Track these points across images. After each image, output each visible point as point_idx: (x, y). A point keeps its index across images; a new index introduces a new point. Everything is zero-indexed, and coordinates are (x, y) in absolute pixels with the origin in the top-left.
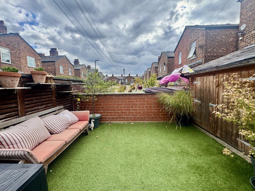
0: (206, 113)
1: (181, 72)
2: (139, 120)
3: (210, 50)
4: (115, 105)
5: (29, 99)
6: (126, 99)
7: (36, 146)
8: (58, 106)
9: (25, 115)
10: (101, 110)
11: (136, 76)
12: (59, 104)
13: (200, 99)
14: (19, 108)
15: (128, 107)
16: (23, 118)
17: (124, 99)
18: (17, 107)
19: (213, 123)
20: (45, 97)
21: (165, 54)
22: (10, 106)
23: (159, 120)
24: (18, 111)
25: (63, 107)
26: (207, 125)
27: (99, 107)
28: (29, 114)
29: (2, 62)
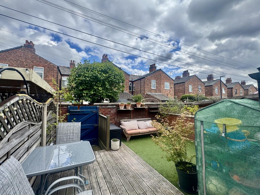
8: (148, 118)
16: (132, 120)
18: (131, 115)
22: (129, 115)
24: (131, 117)
25: (151, 119)
28: (134, 119)
29: (152, 88)
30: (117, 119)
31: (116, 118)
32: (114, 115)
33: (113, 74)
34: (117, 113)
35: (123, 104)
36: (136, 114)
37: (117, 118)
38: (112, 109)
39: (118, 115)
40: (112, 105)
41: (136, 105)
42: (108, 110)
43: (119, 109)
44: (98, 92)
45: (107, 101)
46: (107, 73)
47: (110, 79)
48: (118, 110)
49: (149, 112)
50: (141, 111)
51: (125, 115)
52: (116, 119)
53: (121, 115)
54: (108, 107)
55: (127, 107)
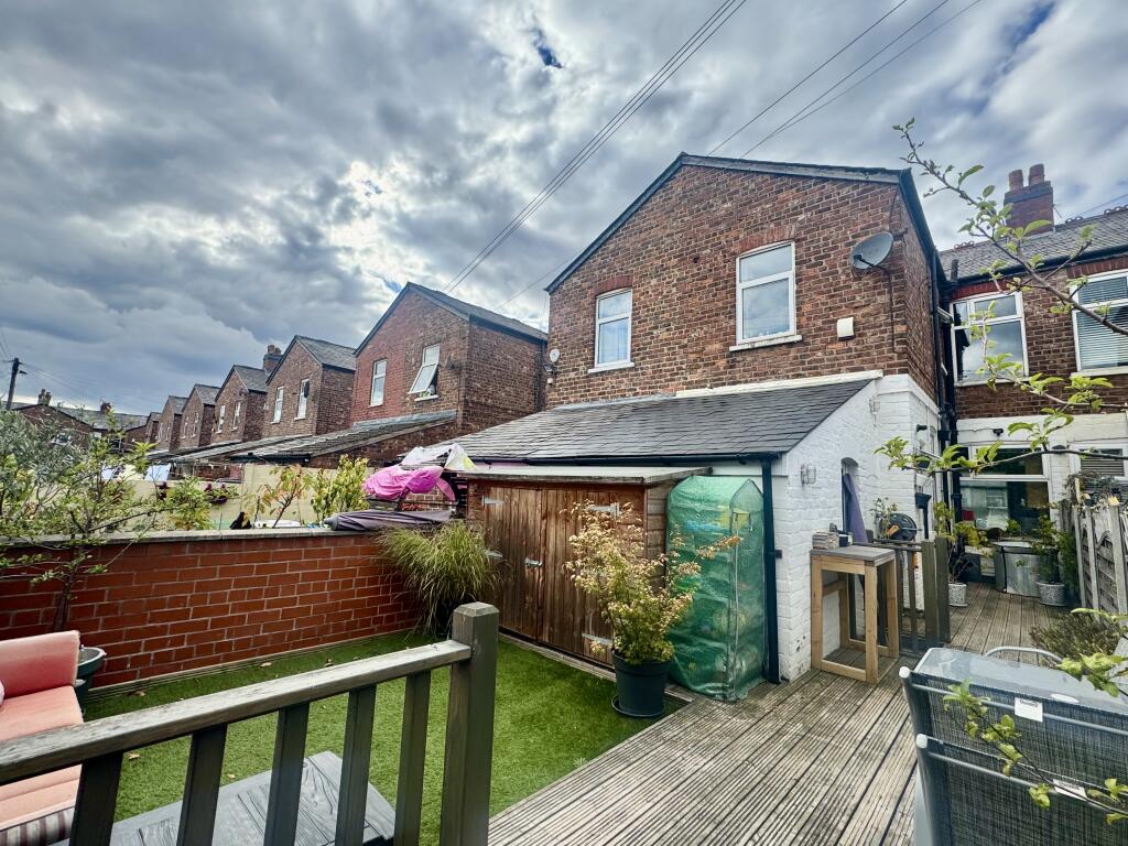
0: (515, 586)
1: (443, 465)
2: (296, 646)
3: (479, 385)
4: (189, 588)
6: (250, 558)
11: (98, 409)
13: (501, 548)
15: (252, 594)
17: (242, 559)
19: (533, 608)
21: (311, 346)
23: (372, 632)
26: (519, 618)
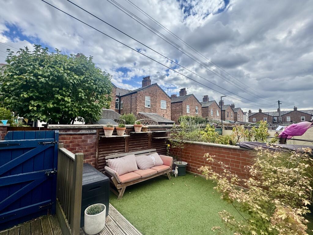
5: (132, 142)
7: (126, 173)
8: (152, 149)
9: (128, 152)
10: (189, 159)
12: (153, 148)
14: (126, 147)
16: (126, 154)
18: (125, 146)
20: (142, 141)
22: (121, 145)
24: (124, 149)
25: (155, 150)
27: (188, 156)
28: (130, 152)
29: (146, 107)
30: (99, 154)
31: (97, 153)
32: (92, 147)
33: (92, 78)
34: (99, 143)
35: (112, 127)
36: (134, 144)
37: (99, 152)
38: (89, 135)
39: (101, 147)
40: (90, 129)
41: (133, 129)
42: (81, 138)
43: (103, 136)
44: (62, 105)
45: (81, 121)
46: (82, 74)
47: (87, 85)
48: (101, 138)
49: (153, 139)
50: (142, 139)
51: (114, 146)
52: (97, 155)
53: (106, 147)
54: (80, 132)
55: (118, 132)
